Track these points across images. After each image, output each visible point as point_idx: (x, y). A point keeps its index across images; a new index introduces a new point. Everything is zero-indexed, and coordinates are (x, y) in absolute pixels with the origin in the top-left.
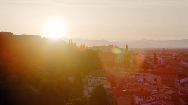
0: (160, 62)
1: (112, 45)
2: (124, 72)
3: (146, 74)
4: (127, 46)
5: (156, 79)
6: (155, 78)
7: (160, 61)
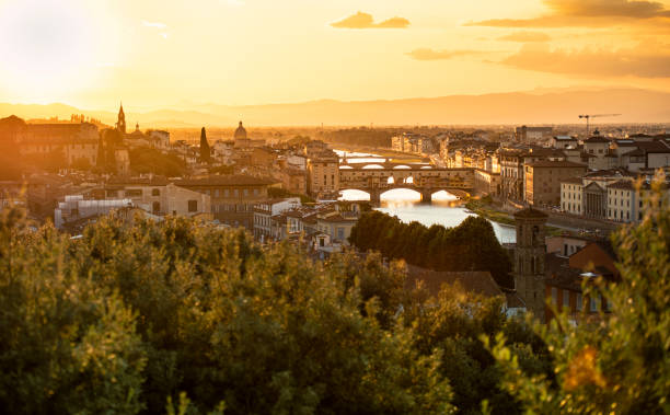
0: (219, 159)
1: (79, 115)
2: (90, 185)
3: (161, 188)
4: (121, 116)
5: (193, 206)
6: (190, 202)
7: (220, 155)
